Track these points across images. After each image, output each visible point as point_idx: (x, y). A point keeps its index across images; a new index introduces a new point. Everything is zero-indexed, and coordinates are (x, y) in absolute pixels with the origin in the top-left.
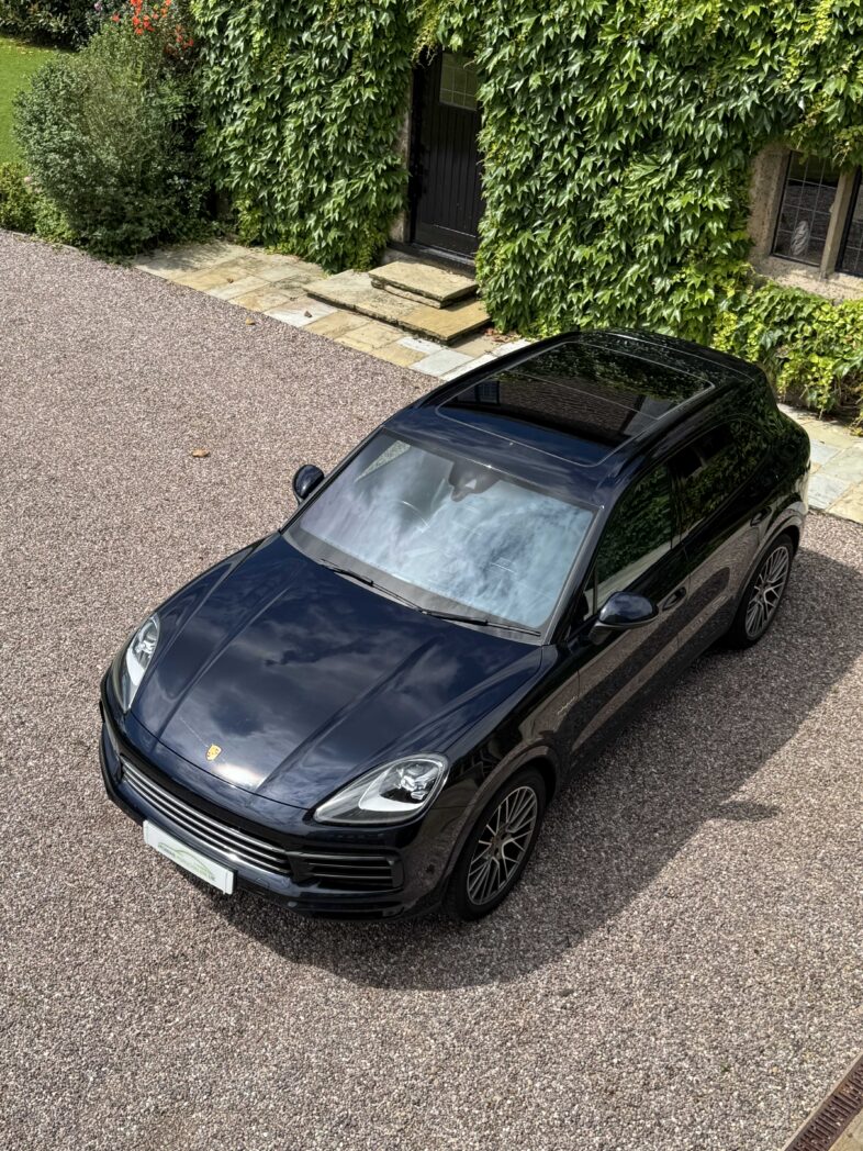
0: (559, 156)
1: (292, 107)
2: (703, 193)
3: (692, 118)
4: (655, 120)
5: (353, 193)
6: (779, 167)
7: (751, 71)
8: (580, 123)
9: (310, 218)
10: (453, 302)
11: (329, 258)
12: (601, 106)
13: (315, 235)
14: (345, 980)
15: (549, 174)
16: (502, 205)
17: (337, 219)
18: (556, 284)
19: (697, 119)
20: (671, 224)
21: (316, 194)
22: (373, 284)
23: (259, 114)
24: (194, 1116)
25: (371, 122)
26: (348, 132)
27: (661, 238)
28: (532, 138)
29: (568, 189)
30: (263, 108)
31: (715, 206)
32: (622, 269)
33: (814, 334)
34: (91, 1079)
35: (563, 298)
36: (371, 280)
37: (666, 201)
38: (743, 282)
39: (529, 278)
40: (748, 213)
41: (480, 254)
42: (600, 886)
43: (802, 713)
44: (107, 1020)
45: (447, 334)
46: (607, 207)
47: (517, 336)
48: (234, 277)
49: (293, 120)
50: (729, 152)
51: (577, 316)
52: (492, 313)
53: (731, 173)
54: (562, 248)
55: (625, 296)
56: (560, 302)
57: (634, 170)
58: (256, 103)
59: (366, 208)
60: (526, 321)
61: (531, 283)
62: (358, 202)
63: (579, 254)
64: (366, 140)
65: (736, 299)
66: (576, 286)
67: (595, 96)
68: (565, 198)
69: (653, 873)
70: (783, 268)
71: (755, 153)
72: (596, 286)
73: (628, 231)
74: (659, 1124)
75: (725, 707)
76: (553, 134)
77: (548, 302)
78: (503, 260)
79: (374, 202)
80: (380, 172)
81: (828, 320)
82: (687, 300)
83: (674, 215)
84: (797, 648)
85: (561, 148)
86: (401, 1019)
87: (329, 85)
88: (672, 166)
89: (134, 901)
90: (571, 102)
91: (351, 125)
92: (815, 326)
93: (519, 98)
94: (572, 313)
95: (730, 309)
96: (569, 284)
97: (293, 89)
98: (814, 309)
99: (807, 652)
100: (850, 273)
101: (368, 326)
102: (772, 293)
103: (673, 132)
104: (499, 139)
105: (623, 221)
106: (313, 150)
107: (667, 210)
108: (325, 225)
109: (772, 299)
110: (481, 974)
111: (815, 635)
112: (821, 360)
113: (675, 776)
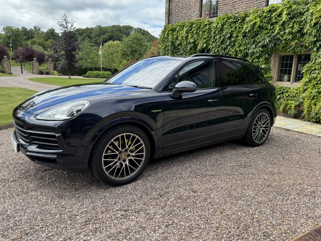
3: (254, 48)
4: (246, 51)
6: (278, 59)
7: (267, 33)
40: (270, 70)
53: (265, 59)
71: (271, 55)
81: (293, 91)
92: (289, 93)
98: (289, 90)
112: (291, 101)
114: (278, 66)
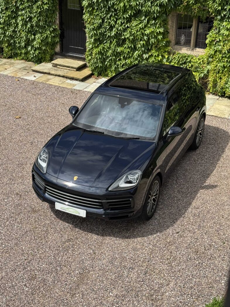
0: (110, 21)
1: (20, 13)
2: (155, 28)
3: (150, 6)
4: (139, 7)
5: (43, 38)
6: (175, 18)
8: (116, 10)
9: (28, 47)
10: (80, 69)
11: (36, 59)
12: (122, 4)
13: (31, 52)
14: (118, 238)
15: (107, 26)
16: (93, 37)
17: (38, 47)
18: (113, 59)
19: (152, 6)
20: (147, 38)
21: (31, 40)
22: (53, 66)
23: (9, 16)
24: (90, 273)
25: (47, 16)
26: (40, 19)
27: (144, 42)
28: (101, 16)
29: (114, 30)
30: (10, 14)
31: (159, 31)
32: (133, 53)
33: (192, 66)
34: (59, 269)
35: (115, 64)
36: (52, 64)
37: (144, 31)
38: (169, 53)
39: (104, 59)
40: (168, 33)
41: (87, 53)
42: (177, 208)
43: (216, 163)
44: (57, 256)
45: (81, 78)
46: (127, 35)
47: (101, 77)
48: (7, 68)
49: (21, 17)
50: (161, 15)
51: (120, 68)
52: (93, 71)
53: (163, 21)
54: (114, 48)
55: (135, 61)
56: (114, 65)
57: (133, 23)
58: (7, 13)
59: (48, 43)
60: (104, 72)
61: (104, 60)
62: (45, 41)
63: (119, 49)
64: (46, 21)
65: (168, 58)
66: (119, 60)
67: (120, 2)
68: (113, 34)
69: (190, 204)
70: (180, 48)
71: (169, 15)
72: (125, 58)
73: (134, 41)
74: (212, 257)
75: (195, 164)
76: (107, 14)
77: (110, 65)
78: (95, 54)
79: (50, 40)
80: (51, 31)
81: (195, 61)
82: (154, 60)
83: (148, 35)
84: (209, 148)
85: (110, 19)
86: (136, 245)
87: (32, 5)
88: (145, 21)
89: (52, 228)
90: (112, 4)
91: (41, 17)
92: (192, 63)
93: (96, 4)
94: (119, 68)
95: (167, 61)
96: (117, 59)
97: (20, 7)
98: (191, 59)
99: (212, 148)
100: (199, 48)
101: (55, 78)
102: (178, 55)
103: (145, 11)
104: (90, 17)
105: (132, 38)
106: (29, 26)
107: (145, 34)
108: (34, 49)
109: (179, 57)
110: (154, 232)
111: (213, 144)
112: (195, 73)
113: (188, 181)
114: (176, 27)
